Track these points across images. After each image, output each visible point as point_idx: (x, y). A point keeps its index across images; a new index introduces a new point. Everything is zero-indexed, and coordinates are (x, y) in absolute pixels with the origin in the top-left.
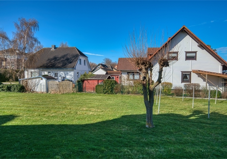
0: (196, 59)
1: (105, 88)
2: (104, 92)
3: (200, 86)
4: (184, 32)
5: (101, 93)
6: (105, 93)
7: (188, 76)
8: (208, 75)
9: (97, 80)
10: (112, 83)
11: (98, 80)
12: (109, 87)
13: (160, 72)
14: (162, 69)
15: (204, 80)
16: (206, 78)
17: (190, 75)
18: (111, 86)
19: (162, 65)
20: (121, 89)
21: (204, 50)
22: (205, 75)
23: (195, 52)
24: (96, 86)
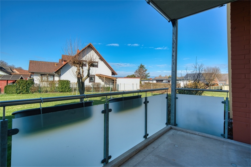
0: (98, 67)
1: (19, 88)
2: (16, 92)
3: (101, 84)
4: (90, 47)
5: (13, 93)
6: (18, 94)
7: (93, 78)
8: (105, 77)
9: (6, 80)
10: (28, 83)
11: (8, 80)
12: (24, 87)
13: (89, 70)
14: (90, 68)
15: (103, 81)
16: (104, 79)
17: (94, 77)
18: (27, 86)
19: (90, 66)
20: (38, 88)
21: (102, 62)
22: (104, 78)
23: (97, 62)
24: (6, 87)
